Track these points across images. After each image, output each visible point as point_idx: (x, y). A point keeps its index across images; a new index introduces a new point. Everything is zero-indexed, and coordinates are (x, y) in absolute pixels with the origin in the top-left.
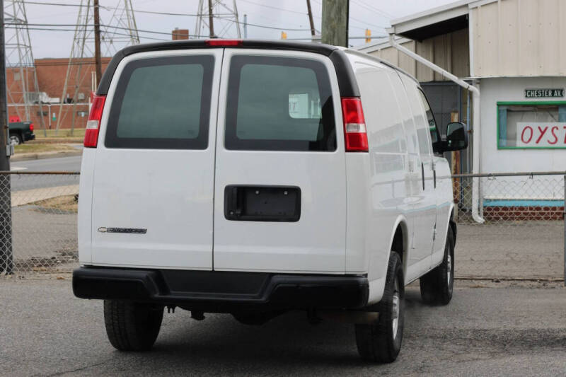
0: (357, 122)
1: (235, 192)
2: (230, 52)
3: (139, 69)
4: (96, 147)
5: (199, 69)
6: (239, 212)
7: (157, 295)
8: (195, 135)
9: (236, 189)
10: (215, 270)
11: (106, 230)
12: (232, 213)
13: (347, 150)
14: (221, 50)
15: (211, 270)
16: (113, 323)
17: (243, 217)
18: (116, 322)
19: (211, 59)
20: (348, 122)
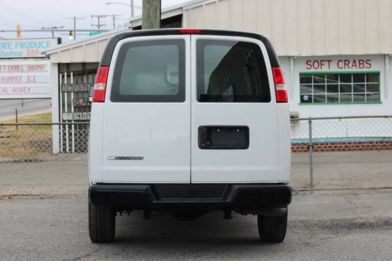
0: (282, 83)
1: (205, 130)
2: (195, 37)
3: (132, 48)
4: (104, 102)
5: (175, 48)
6: (208, 144)
7: (155, 201)
8: (176, 93)
9: (206, 128)
10: (192, 183)
11: (114, 158)
12: (203, 144)
13: (278, 102)
14: (189, 36)
15: (189, 183)
16: (97, 223)
17: (212, 147)
18: (99, 222)
19: (182, 42)
20: (278, 83)
